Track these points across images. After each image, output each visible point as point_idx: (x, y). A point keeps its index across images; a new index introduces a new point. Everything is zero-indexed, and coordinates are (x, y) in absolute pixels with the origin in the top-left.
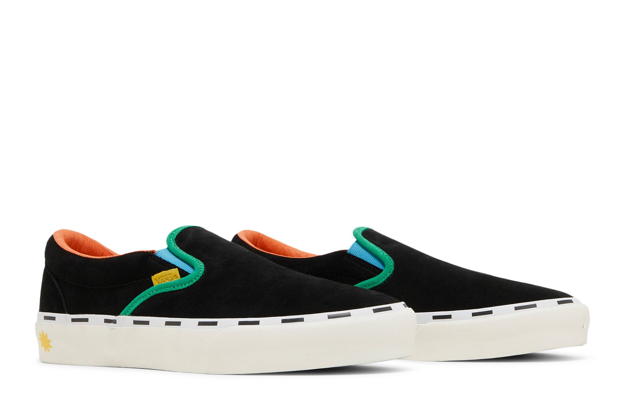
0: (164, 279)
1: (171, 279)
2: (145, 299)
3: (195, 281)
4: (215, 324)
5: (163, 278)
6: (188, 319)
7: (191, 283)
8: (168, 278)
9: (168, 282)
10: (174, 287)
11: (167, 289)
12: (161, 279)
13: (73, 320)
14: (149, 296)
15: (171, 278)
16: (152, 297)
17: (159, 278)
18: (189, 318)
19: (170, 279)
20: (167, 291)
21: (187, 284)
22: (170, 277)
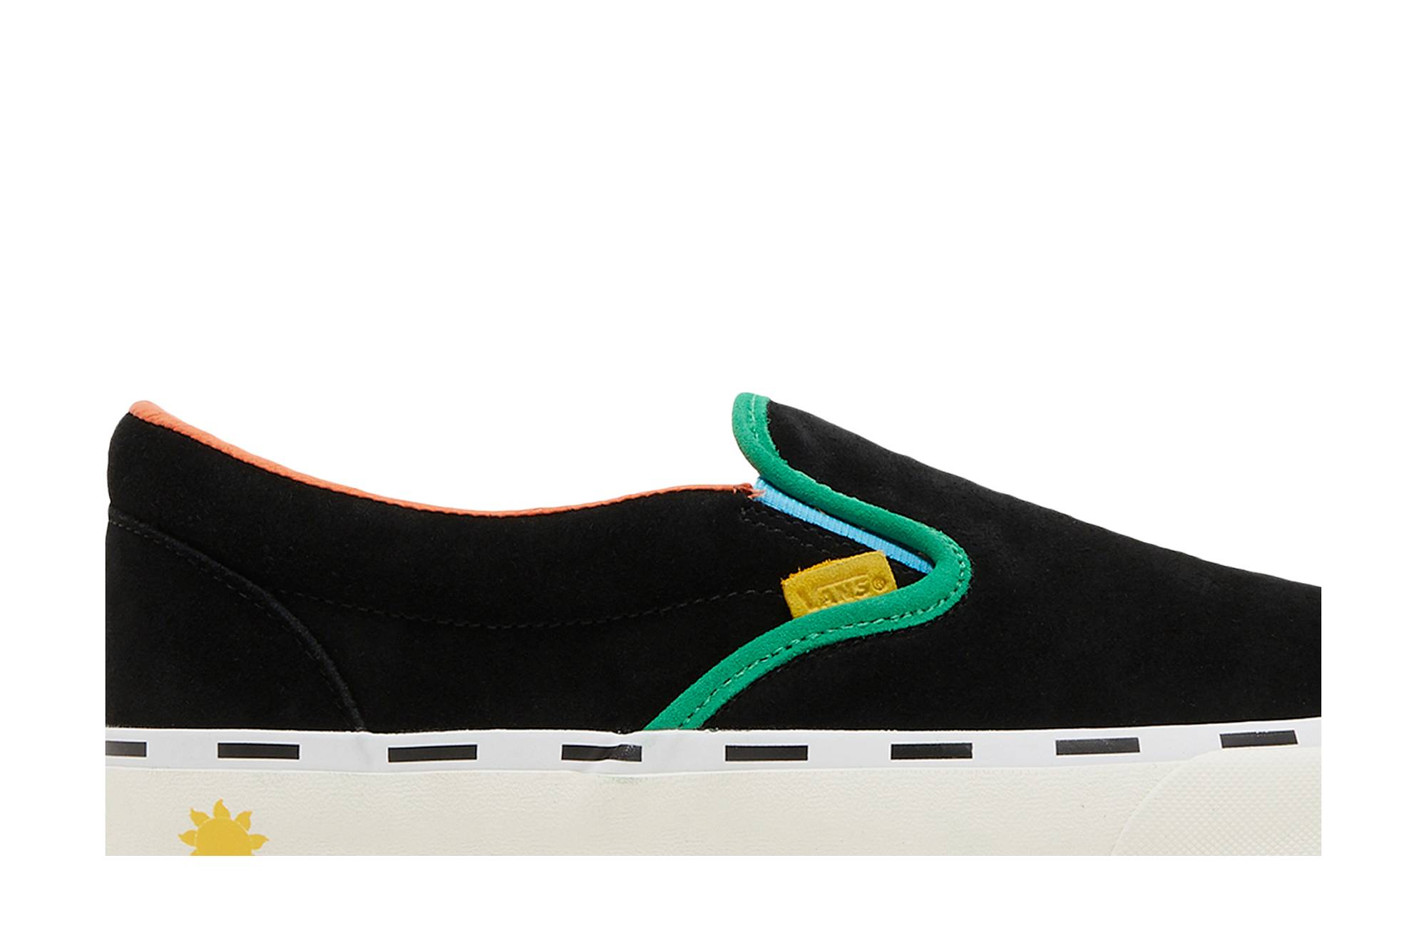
0: (834, 591)
1: (862, 590)
2: (770, 664)
3: (955, 597)
4: (1131, 746)
5: (832, 586)
6: (994, 732)
7: (944, 606)
8: (848, 585)
9: (850, 600)
10: (889, 618)
11: (863, 627)
12: (820, 589)
13: (397, 755)
14: (785, 655)
15: (860, 587)
16: (802, 658)
17: (815, 586)
18: (997, 729)
19: (857, 589)
20: (863, 633)
21: (932, 608)
22: (857, 582)
